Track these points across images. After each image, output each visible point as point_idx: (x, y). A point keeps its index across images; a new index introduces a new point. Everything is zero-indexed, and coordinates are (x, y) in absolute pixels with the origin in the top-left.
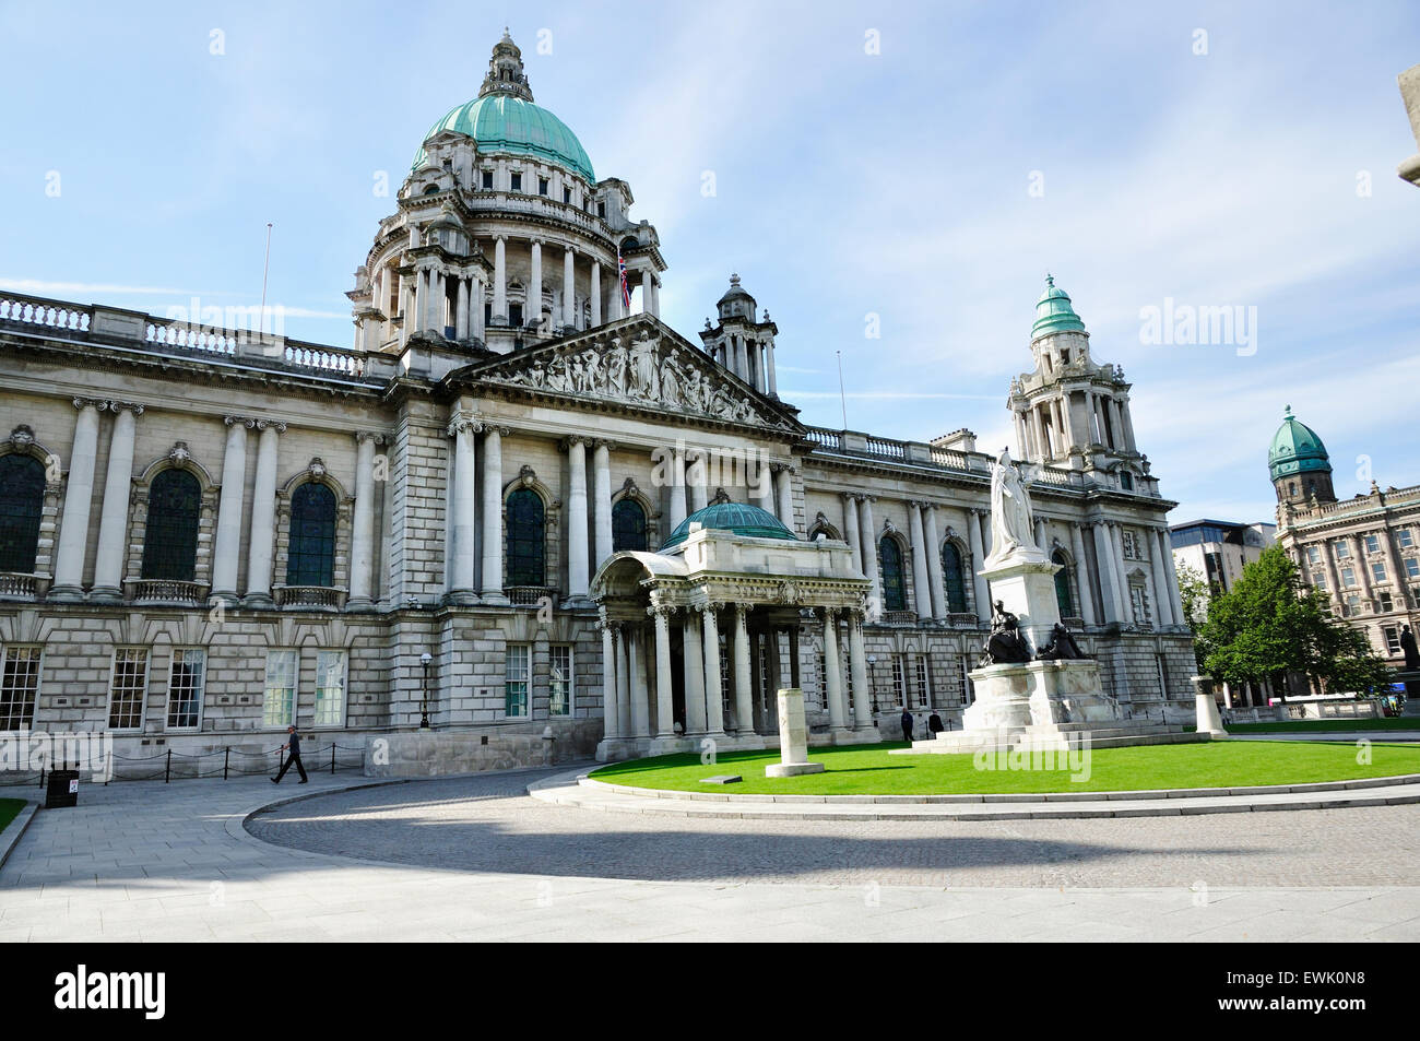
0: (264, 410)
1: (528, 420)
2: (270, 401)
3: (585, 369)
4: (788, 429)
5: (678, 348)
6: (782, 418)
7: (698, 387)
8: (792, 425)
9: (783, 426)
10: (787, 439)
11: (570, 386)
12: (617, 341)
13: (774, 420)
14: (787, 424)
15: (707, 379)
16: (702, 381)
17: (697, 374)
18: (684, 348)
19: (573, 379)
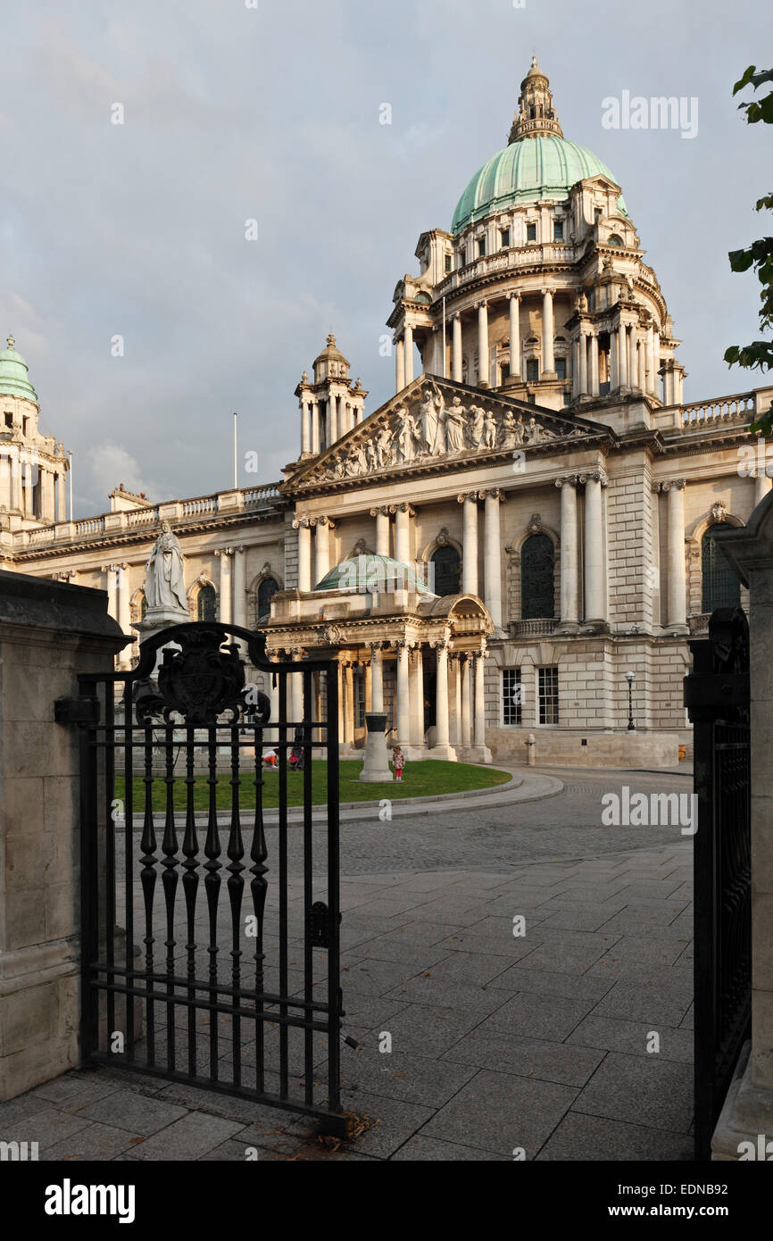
0: (231, 540)
1: (339, 506)
2: (236, 534)
3: (376, 450)
4: (583, 434)
5: (458, 394)
6: (576, 425)
7: (480, 425)
8: (587, 428)
9: (579, 433)
10: (592, 445)
11: (364, 470)
12: (402, 413)
13: (569, 429)
14: (582, 429)
15: (490, 414)
16: (485, 417)
17: (480, 412)
18: (464, 392)
19: (369, 462)
